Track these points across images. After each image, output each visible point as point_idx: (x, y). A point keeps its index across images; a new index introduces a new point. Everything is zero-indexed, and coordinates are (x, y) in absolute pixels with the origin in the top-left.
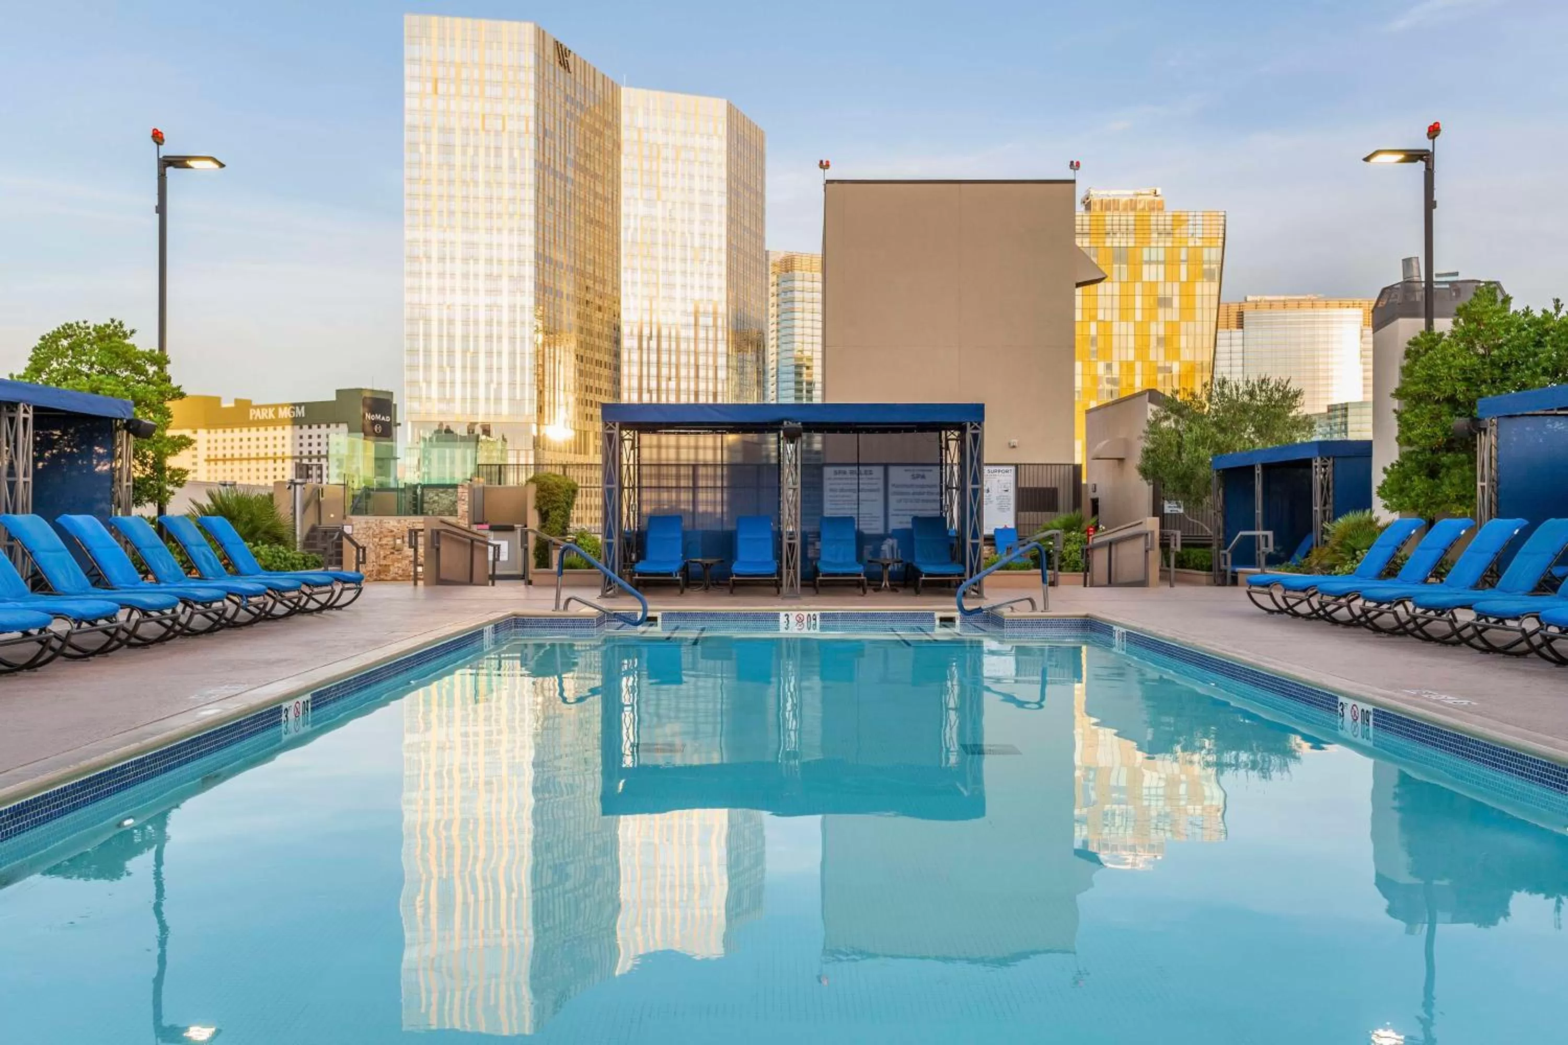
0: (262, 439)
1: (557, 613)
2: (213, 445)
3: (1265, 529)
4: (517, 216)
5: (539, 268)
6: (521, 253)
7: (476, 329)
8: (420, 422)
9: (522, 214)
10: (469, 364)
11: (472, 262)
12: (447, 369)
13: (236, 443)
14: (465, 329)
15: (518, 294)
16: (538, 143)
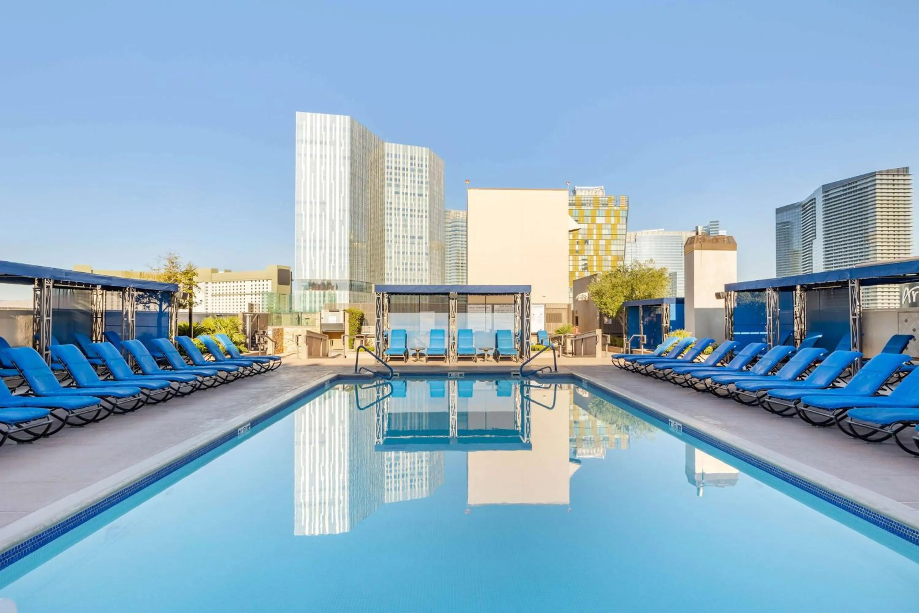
0: (239, 286)
1: (356, 374)
2: (214, 289)
3: (644, 334)
4: (342, 195)
5: (351, 216)
6: (344, 211)
7: (325, 241)
8: (302, 280)
9: (345, 194)
10: (322, 256)
11: (323, 214)
12: (313, 258)
13: (225, 288)
14: (321, 241)
15: (343, 227)
16: (351, 165)
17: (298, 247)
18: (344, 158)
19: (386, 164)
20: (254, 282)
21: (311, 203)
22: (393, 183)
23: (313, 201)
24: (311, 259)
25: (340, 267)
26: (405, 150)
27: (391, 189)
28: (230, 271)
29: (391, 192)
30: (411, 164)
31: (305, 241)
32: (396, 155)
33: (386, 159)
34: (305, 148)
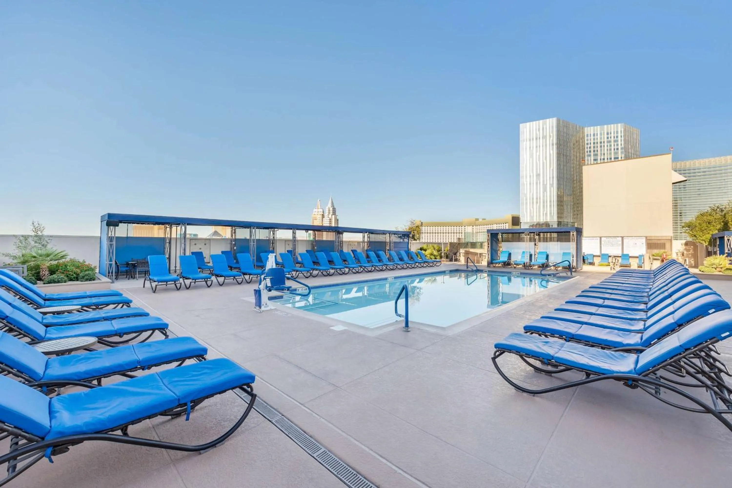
4: (552, 168)
5: (558, 180)
6: (553, 178)
7: (540, 198)
8: (525, 222)
9: (553, 168)
10: (538, 207)
11: (538, 182)
12: (532, 209)
13: (482, 229)
14: (537, 199)
15: (552, 188)
16: (558, 148)
17: (522, 203)
18: (553, 145)
19: (586, 142)
20: (498, 224)
21: (530, 176)
22: (592, 153)
23: (532, 175)
24: (530, 210)
25: (551, 213)
26: (602, 129)
27: (591, 158)
28: (485, 219)
29: (591, 160)
30: (608, 138)
31: (526, 199)
32: (594, 135)
33: (586, 138)
34: (526, 144)
